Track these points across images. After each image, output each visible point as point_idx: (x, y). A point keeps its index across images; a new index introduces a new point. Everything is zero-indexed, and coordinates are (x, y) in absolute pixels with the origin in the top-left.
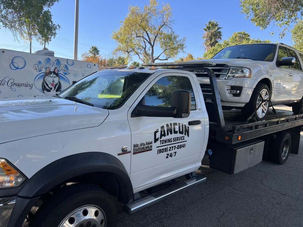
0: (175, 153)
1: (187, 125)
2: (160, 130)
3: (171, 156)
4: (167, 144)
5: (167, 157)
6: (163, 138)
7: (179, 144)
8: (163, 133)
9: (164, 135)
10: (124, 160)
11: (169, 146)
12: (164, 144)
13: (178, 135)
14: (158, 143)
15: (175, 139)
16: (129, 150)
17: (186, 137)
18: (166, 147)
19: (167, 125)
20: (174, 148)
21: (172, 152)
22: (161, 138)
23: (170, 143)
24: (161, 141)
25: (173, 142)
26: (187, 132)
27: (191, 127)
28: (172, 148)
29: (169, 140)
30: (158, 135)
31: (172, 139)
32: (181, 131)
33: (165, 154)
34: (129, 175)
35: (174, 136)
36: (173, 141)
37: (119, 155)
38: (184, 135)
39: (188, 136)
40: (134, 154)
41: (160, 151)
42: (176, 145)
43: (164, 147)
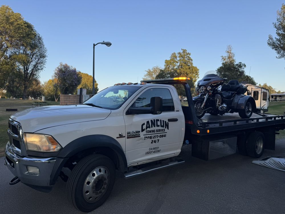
0: (158, 140)
1: (167, 121)
2: (146, 124)
3: (155, 142)
4: (151, 133)
5: (152, 143)
6: (148, 129)
7: (161, 134)
8: (148, 126)
10: (121, 141)
11: (153, 135)
12: (149, 133)
13: (160, 128)
14: (144, 132)
15: (158, 131)
16: (124, 135)
17: (166, 130)
18: (151, 135)
19: (152, 121)
20: (157, 137)
21: (156, 139)
22: (146, 129)
23: (154, 133)
24: (146, 131)
25: (156, 133)
26: (167, 126)
27: (170, 123)
28: (155, 137)
29: (153, 131)
31: (156, 130)
32: (162, 125)
33: (150, 140)
34: (125, 152)
36: (156, 131)
37: (117, 138)
38: (164, 128)
39: (168, 129)
40: (128, 138)
41: (146, 138)
42: (159, 135)
43: (149, 136)
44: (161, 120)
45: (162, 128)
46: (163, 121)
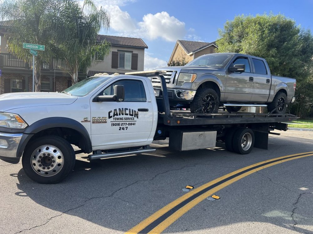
0: (127, 128)
1: (137, 111)
2: (113, 111)
3: (123, 129)
4: (119, 121)
5: (120, 130)
6: (116, 117)
7: (130, 122)
8: (115, 114)
9: (117, 115)
10: (86, 125)
11: (121, 123)
12: (117, 121)
13: (129, 116)
14: (112, 119)
15: (126, 119)
16: (89, 120)
17: (135, 119)
18: (119, 123)
19: (120, 109)
20: (125, 124)
21: (125, 126)
22: (114, 116)
23: (122, 121)
24: (114, 118)
25: (124, 120)
26: (137, 115)
27: (140, 113)
28: (123, 124)
29: (121, 119)
30: (112, 114)
31: (124, 118)
32: (131, 114)
33: (118, 127)
34: (90, 136)
35: (124, 116)
36: (124, 119)
38: (134, 117)
39: (137, 118)
40: (93, 123)
41: (113, 125)
42: (128, 123)
43: (117, 123)
44: (130, 110)
45: (131, 117)
46: (132, 110)
